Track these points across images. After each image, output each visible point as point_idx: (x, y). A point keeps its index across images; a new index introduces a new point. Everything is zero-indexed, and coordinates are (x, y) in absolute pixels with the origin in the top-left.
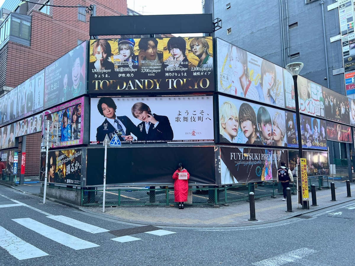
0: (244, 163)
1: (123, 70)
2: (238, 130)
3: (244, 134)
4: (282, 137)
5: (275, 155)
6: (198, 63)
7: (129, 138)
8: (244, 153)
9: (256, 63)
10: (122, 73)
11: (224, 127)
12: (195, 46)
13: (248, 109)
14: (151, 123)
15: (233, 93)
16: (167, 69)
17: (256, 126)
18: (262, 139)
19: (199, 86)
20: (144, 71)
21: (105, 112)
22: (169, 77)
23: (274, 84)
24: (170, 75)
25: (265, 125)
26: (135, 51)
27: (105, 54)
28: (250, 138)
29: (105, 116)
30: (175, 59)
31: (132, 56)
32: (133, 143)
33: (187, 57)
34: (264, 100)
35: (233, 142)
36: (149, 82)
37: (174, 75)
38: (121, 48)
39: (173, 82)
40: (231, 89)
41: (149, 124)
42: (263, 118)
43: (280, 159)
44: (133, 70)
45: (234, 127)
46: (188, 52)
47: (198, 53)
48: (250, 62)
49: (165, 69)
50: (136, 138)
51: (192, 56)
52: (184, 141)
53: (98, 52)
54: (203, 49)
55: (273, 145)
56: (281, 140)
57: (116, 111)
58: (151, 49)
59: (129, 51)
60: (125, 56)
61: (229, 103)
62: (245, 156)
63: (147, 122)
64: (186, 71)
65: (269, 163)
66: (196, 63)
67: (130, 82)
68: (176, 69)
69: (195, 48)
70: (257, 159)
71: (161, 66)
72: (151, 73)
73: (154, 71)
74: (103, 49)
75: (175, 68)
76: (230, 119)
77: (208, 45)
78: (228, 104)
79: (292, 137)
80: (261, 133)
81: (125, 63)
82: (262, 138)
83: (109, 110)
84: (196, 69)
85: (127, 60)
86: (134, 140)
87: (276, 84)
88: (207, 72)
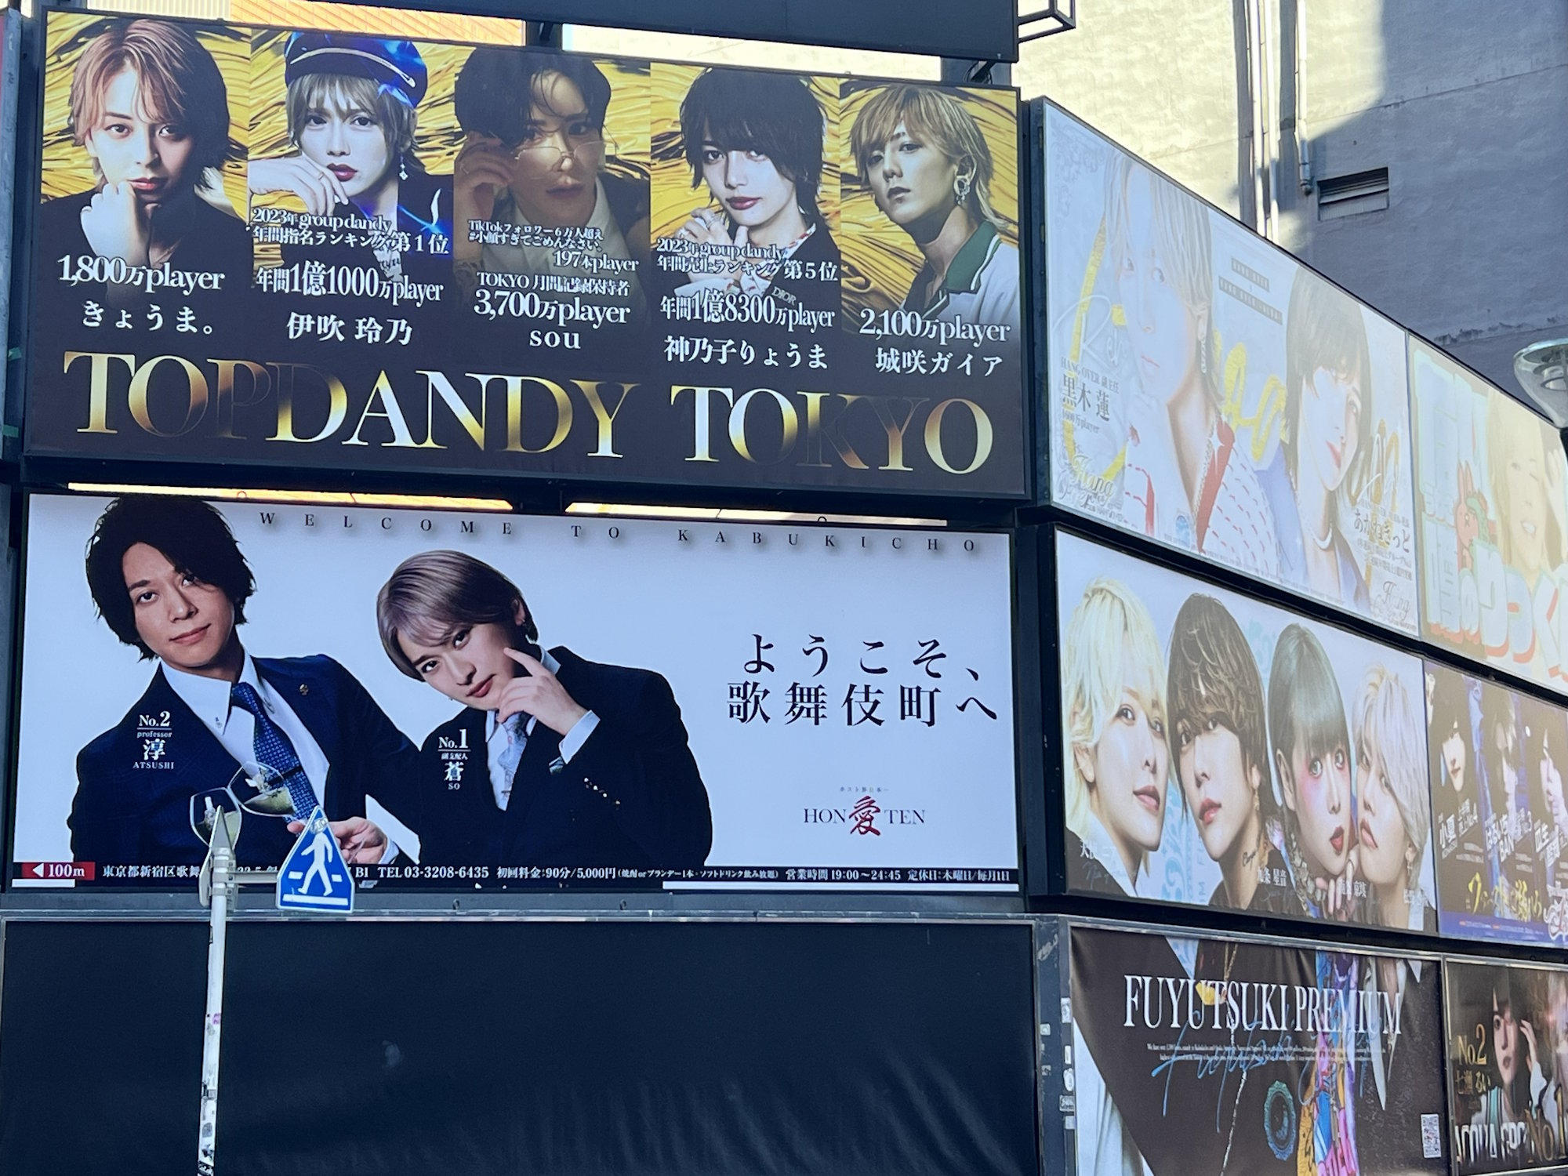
0: (1200, 1058)
1: (327, 285)
2: (1168, 804)
3: (1202, 835)
4: (1410, 857)
5: (1370, 992)
6: (912, 277)
7: (355, 839)
8: (1198, 979)
9: (1258, 292)
10: (316, 307)
11: (1090, 777)
12: (889, 147)
13: (1220, 644)
14: (538, 724)
15: (1133, 524)
16: (680, 304)
17: (1265, 771)
18: (1297, 872)
19: (915, 451)
20: (495, 303)
21: (150, 617)
22: (695, 372)
23: (1362, 454)
24: (703, 353)
25: (1311, 766)
26: (424, 138)
27: (177, 138)
28: (1230, 860)
29: (148, 653)
30: (742, 232)
31: (404, 176)
32: (387, 886)
33: (832, 224)
34: (1306, 573)
35: (1141, 896)
36: (536, 401)
37: (734, 358)
38: (313, 105)
39: (720, 412)
40: (1121, 488)
41: (520, 728)
42: (1305, 715)
43: (1398, 1031)
44: (407, 291)
45: (1145, 781)
46: (837, 190)
47: (911, 208)
48: (1226, 286)
49: (666, 305)
50: (410, 844)
51: (866, 221)
52: (790, 874)
53: (110, 121)
54: (949, 177)
55: (1360, 917)
56: (1402, 882)
57: (246, 612)
58: (557, 137)
59: (375, 136)
60: (345, 173)
61: (1114, 597)
62: (1205, 1002)
63: (504, 713)
64: (822, 336)
65: (1337, 1059)
66: (900, 277)
67: (383, 384)
68: (750, 314)
69: (887, 165)
70: (1269, 1024)
71: (634, 277)
72: (553, 325)
73: (575, 313)
74: (162, 99)
75: (738, 306)
76: (1122, 713)
77: (987, 153)
78: (1109, 598)
79: (1463, 862)
80: (1293, 823)
81: (344, 231)
82: (1298, 861)
83: (187, 601)
84: (899, 321)
85: (363, 205)
86: (390, 854)
87: (1369, 456)
88: (973, 351)
